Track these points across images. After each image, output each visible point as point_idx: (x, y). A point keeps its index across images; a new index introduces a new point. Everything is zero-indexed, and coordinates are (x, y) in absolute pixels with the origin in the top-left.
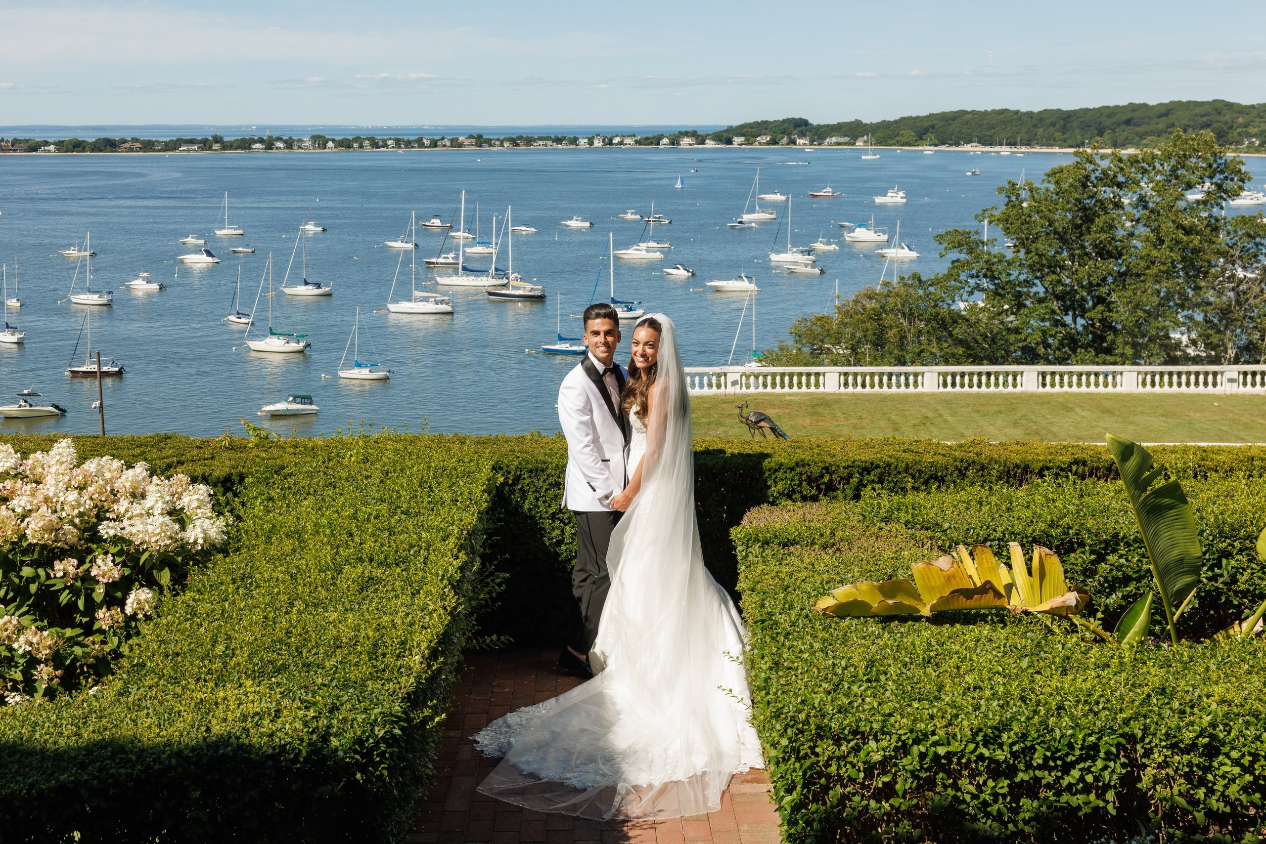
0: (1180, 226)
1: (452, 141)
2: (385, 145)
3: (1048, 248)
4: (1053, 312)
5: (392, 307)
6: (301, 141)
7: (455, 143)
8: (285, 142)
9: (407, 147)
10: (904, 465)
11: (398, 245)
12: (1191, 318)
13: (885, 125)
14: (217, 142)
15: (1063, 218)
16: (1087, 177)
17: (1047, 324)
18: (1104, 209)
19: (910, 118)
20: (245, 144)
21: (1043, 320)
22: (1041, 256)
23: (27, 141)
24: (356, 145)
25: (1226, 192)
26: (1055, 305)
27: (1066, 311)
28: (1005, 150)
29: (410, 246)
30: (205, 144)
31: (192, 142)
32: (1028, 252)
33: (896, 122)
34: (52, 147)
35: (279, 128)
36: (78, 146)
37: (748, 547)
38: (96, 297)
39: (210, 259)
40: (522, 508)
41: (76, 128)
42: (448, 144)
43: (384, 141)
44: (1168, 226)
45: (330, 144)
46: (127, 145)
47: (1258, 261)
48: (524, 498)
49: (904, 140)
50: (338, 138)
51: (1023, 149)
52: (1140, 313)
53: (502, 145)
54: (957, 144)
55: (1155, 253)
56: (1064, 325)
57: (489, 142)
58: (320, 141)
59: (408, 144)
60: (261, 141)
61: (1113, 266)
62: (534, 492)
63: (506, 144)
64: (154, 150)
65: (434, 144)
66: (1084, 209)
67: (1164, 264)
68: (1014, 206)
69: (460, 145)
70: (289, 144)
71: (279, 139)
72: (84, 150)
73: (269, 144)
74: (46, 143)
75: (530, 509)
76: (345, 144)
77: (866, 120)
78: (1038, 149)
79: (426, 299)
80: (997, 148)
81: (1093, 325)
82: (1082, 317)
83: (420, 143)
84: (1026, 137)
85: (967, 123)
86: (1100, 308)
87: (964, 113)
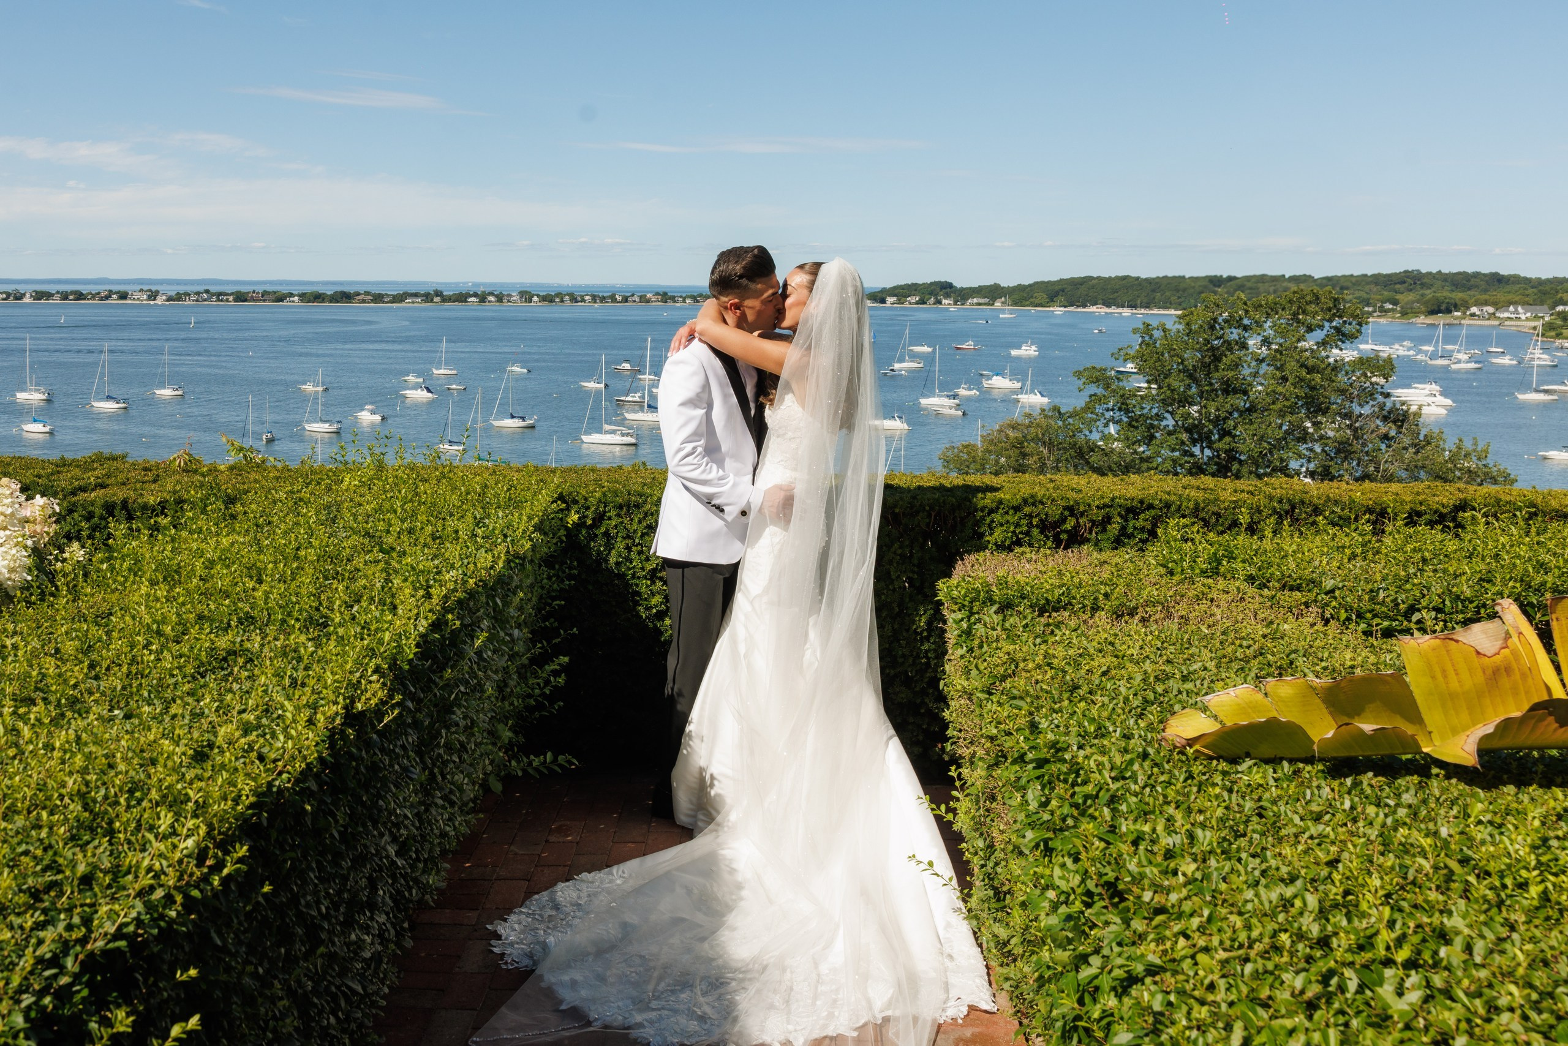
0: (1303, 365)
1: (641, 297)
2: (583, 300)
3: (1177, 383)
4: (1183, 443)
5: (585, 438)
6: (510, 295)
7: (644, 299)
8: (497, 296)
9: (601, 302)
10: (1191, 505)
11: (591, 385)
12: (1311, 450)
13: (1020, 288)
14: (437, 295)
15: (1192, 357)
16: (1215, 320)
17: (1177, 454)
18: (1230, 349)
19: (1043, 283)
20: (462, 298)
21: (1173, 450)
22: (1173, 391)
23: (275, 293)
24: (557, 300)
25: (1344, 335)
26: (1185, 436)
27: (1194, 442)
28: (1126, 312)
29: (602, 386)
30: (428, 297)
31: (416, 295)
32: (1160, 387)
33: (1030, 285)
34: (296, 299)
35: (491, 285)
36: (318, 297)
37: (972, 614)
38: (327, 425)
39: (430, 395)
40: (607, 561)
41: (318, 283)
42: (638, 300)
43: (582, 297)
44: (1292, 365)
45: (535, 299)
46: (360, 297)
47: (1374, 399)
48: (609, 547)
49: (1037, 301)
50: (541, 294)
51: (1143, 311)
52: (1265, 445)
53: (684, 301)
54: (1084, 306)
55: (1280, 389)
56: (1192, 455)
57: (673, 299)
58: (526, 296)
59: (603, 299)
60: (475, 295)
61: (1240, 402)
62: (624, 538)
63: (688, 301)
64: (383, 302)
65: (625, 300)
66: (1213, 349)
67: (1287, 400)
68: (1148, 345)
69: (648, 301)
70: (500, 298)
71: (491, 294)
72: (323, 301)
73: (483, 298)
74: (291, 295)
75: (618, 564)
76: (548, 299)
77: (1004, 284)
78: (1156, 311)
79: (613, 432)
80: (1120, 310)
81: (1218, 456)
82: (1209, 447)
83: (613, 298)
84: (1145, 300)
85: (1093, 287)
86: (1227, 439)
87: (1091, 278)
